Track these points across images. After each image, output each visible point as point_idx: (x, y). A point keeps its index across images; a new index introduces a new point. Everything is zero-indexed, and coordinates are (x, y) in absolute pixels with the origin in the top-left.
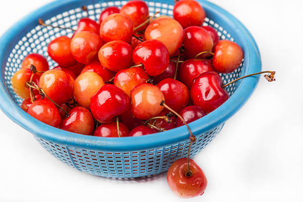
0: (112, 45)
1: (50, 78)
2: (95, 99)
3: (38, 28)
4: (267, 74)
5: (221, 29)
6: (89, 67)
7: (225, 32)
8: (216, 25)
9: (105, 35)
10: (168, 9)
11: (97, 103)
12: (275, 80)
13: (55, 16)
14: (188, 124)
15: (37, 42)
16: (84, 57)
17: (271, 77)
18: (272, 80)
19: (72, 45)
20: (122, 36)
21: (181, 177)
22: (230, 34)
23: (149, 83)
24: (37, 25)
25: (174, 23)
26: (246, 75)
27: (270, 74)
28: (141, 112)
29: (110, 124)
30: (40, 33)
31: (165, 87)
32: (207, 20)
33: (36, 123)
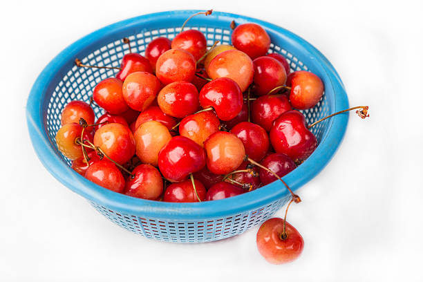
0: (175, 88)
1: (109, 137)
2: (163, 154)
3: (75, 68)
4: (358, 109)
5: (290, 55)
6: (147, 114)
7: (295, 59)
8: (284, 52)
9: (164, 75)
10: (223, 35)
11: (168, 159)
12: (368, 116)
13: (93, 52)
14: (282, 178)
15: (75, 85)
16: (140, 104)
17: (364, 113)
18: (365, 116)
19: (126, 89)
20: (185, 75)
21: (276, 243)
22: (302, 62)
23: (222, 130)
24: (73, 66)
25: (243, 55)
26: (333, 113)
27: (362, 109)
28: (221, 167)
29: (184, 183)
30: (77, 75)
31: (243, 134)
32: (272, 45)
33: (103, 193)
